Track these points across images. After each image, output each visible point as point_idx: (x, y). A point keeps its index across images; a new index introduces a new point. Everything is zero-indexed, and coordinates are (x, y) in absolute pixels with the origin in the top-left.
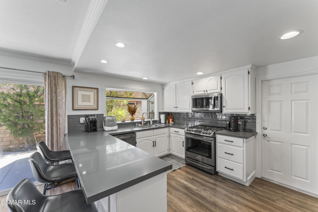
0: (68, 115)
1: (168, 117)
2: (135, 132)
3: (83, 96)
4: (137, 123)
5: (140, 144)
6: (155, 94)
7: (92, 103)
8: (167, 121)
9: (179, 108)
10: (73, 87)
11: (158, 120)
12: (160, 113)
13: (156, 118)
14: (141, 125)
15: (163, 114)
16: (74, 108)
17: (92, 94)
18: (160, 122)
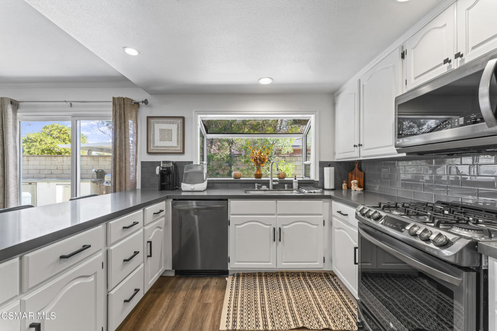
0: (142, 162)
1: (350, 174)
2: (227, 200)
3: (161, 130)
4: (258, 183)
5: (238, 227)
6: (312, 118)
7: (174, 143)
8: (344, 186)
9: (365, 146)
10: (148, 118)
11: (318, 179)
12: (323, 165)
13: (314, 176)
14: (268, 187)
15: (329, 166)
16: (149, 151)
17: (174, 127)
18: (320, 184)
